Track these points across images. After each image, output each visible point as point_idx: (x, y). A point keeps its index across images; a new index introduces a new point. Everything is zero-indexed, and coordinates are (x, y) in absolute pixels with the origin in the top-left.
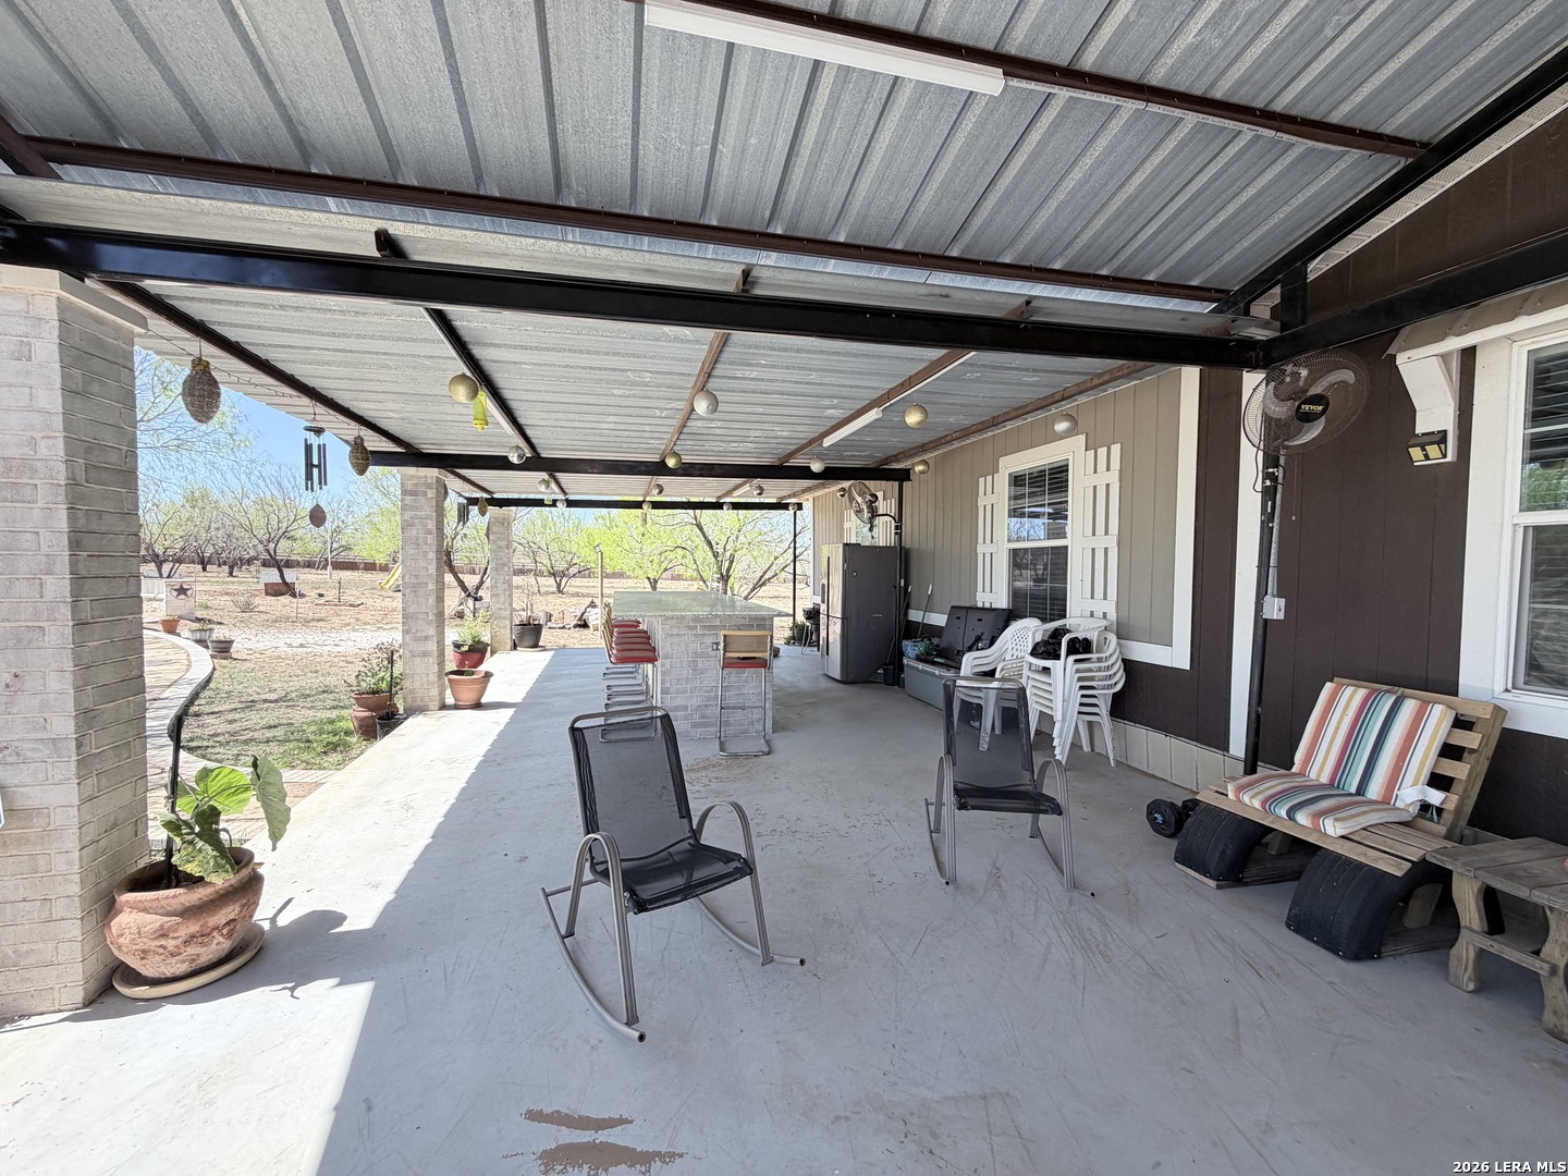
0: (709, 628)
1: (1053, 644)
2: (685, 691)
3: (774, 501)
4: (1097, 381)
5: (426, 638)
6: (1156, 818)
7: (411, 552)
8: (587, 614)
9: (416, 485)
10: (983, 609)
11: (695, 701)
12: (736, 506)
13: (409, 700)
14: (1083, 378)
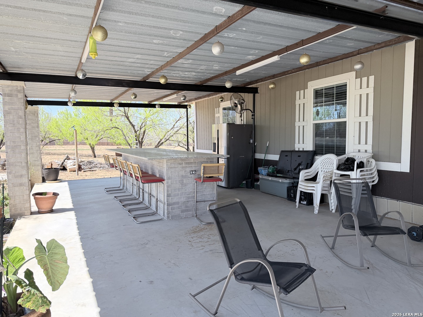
0: (188, 163)
1: (348, 164)
2: (178, 195)
3: (176, 103)
4: (378, 47)
5: (21, 176)
6: (414, 234)
7: (10, 128)
8: (65, 163)
9: (11, 91)
10: (299, 151)
11: (183, 199)
12: (162, 106)
13: (13, 211)
14: (370, 45)
